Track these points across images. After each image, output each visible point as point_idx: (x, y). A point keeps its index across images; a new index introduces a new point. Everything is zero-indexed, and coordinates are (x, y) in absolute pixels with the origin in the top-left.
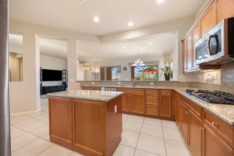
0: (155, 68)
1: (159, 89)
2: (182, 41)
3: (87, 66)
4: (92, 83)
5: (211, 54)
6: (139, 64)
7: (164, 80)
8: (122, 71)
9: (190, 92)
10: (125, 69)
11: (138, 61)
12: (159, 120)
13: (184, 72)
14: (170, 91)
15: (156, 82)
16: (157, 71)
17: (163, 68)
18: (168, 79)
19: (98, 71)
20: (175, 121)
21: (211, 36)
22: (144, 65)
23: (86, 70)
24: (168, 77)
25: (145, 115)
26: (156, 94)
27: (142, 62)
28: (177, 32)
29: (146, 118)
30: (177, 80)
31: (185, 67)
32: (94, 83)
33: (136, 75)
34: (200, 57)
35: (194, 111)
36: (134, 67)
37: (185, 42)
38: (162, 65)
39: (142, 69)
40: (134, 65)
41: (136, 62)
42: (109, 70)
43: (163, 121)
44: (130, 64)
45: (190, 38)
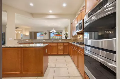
0: (60, 34)
1: (63, 43)
2: (72, 23)
3: (19, 31)
4: (27, 41)
5: (80, 29)
6: (53, 31)
7: (65, 39)
8: (44, 34)
9: (74, 42)
10: (46, 33)
11: (53, 30)
12: (64, 56)
13: (72, 36)
14: (68, 43)
15: (62, 40)
16: (61, 35)
17: (65, 33)
18: (67, 39)
19: (28, 34)
20: (69, 55)
21: (80, 24)
22: (56, 32)
23: (17, 33)
24: (66, 37)
25: (58, 55)
26: (62, 45)
27: (55, 30)
28: (70, 19)
29: (58, 56)
30: (70, 39)
31: (73, 34)
32: (28, 41)
33: (51, 37)
34: (77, 30)
35: (75, 48)
36: (50, 33)
37: (73, 24)
38: (64, 32)
39: (55, 34)
40: (51, 32)
41: (52, 30)
42: (35, 34)
43: (65, 56)
44: (48, 31)
45: (74, 22)
